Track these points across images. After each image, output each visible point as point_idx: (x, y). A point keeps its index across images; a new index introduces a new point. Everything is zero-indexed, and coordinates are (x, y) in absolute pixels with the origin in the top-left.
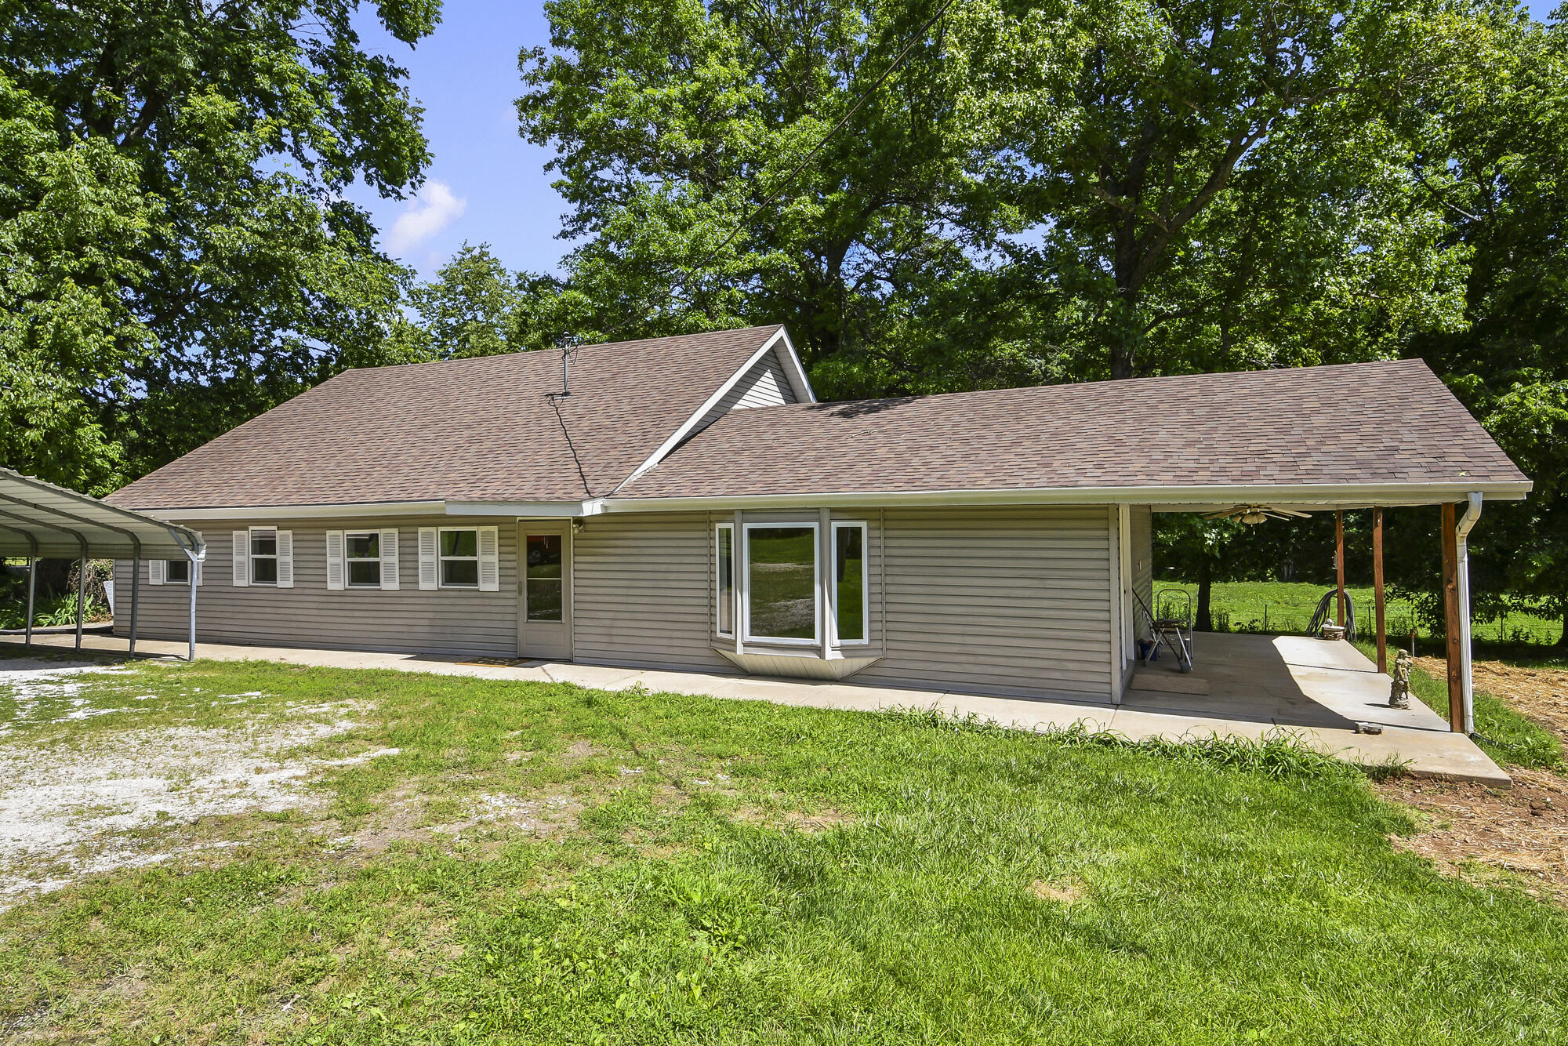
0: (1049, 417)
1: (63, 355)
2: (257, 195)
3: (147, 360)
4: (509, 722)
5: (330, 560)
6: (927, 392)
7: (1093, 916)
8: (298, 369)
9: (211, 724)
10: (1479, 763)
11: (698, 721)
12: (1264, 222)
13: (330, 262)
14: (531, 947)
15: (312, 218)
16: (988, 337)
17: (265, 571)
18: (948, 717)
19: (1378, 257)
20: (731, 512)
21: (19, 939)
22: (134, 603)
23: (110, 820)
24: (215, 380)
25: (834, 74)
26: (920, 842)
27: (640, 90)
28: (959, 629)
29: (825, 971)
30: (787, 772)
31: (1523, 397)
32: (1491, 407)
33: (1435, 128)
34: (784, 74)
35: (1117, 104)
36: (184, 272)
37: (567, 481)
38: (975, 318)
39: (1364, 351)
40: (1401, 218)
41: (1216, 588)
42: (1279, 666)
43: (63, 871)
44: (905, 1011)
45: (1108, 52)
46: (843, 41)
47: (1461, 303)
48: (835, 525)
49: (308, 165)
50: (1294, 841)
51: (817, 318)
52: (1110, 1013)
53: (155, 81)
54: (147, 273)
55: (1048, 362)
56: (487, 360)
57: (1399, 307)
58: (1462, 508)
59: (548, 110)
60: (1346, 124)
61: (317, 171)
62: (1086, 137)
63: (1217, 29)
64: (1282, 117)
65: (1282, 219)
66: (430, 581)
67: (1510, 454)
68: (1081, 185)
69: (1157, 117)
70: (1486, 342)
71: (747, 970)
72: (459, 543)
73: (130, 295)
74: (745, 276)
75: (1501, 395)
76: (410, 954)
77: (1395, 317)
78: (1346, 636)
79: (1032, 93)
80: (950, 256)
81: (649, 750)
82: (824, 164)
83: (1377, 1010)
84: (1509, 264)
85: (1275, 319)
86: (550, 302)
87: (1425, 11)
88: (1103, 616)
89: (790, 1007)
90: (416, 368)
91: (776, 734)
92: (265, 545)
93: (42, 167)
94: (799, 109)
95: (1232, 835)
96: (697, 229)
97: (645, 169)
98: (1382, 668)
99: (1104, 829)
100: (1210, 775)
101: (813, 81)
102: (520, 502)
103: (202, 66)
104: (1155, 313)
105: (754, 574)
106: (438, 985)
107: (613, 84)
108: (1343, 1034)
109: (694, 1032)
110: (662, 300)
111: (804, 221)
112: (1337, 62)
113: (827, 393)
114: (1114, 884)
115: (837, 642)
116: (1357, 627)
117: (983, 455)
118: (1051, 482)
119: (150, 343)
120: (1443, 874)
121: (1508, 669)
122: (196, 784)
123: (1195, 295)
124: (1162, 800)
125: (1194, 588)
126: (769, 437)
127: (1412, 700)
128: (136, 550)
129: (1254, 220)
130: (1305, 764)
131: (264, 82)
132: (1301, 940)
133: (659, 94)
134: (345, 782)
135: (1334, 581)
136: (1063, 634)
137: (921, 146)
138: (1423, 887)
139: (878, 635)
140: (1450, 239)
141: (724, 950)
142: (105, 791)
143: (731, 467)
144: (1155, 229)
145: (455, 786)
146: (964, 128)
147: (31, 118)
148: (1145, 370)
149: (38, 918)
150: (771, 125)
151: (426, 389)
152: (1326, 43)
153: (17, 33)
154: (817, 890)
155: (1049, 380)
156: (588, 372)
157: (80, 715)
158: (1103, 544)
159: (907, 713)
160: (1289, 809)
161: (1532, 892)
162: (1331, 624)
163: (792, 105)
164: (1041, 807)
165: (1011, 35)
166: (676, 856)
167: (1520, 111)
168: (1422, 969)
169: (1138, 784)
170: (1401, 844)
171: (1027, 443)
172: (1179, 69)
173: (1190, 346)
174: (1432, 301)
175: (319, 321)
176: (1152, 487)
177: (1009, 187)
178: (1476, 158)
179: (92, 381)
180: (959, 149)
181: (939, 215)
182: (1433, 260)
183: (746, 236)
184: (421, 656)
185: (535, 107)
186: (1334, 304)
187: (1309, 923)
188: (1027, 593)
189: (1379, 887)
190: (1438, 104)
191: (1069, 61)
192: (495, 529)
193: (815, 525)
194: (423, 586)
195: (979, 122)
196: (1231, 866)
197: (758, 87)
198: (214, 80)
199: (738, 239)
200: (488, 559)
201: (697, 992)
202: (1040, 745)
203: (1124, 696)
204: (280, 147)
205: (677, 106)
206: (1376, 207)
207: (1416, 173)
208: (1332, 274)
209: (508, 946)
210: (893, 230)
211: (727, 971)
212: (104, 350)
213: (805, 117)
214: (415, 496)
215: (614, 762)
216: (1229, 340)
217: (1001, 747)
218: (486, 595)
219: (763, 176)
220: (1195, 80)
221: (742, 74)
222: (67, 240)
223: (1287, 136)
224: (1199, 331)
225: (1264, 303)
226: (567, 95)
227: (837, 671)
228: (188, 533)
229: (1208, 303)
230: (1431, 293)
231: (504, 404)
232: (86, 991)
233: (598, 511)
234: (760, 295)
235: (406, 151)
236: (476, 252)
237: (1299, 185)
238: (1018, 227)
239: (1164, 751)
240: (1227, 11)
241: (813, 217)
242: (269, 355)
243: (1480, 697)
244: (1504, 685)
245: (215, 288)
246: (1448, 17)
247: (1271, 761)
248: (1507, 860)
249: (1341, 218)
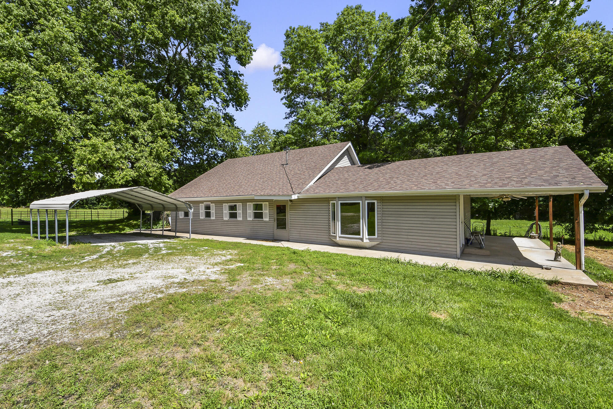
0: (436, 167)
1: (158, 158)
2: (205, 112)
3: (178, 158)
4: (272, 258)
5: (224, 212)
6: (395, 160)
7: (451, 323)
8: (215, 159)
9: (196, 255)
10: (586, 280)
11: (325, 259)
12: (510, 102)
13: (223, 130)
14: (281, 320)
15: (219, 118)
16: (415, 143)
17: (208, 215)
18: (402, 260)
19: (551, 112)
20: (335, 198)
21: (153, 309)
22: (176, 223)
23: (173, 280)
24: (195, 163)
25: (366, 65)
26: (394, 298)
27: (308, 74)
28: (406, 234)
29: (366, 334)
30: (353, 275)
31: (604, 157)
32: (592, 161)
33: (571, 68)
34: (351, 66)
35: (459, 67)
36: (187, 134)
37: (287, 189)
38: (411, 137)
39: (546, 143)
40: (559, 99)
41: (493, 222)
42: (515, 247)
43: (162, 292)
44: (391, 347)
45: (455, 51)
46: (369, 55)
47: (581, 127)
48: (367, 202)
49: (217, 103)
50: (519, 303)
51: (361, 139)
52: (457, 353)
53: (179, 83)
54: (178, 135)
55: (435, 150)
56: (265, 155)
57: (558, 128)
58: (581, 195)
59: (281, 82)
60: (539, 69)
61: (220, 104)
62: (448, 78)
63: (493, 41)
64: (516, 68)
65: (516, 101)
66: (250, 218)
67: (599, 177)
68: (446, 94)
69: (473, 71)
70: (590, 139)
71: (343, 331)
72: (258, 207)
73: (174, 141)
74: (339, 127)
75: (596, 157)
76: (249, 320)
77: (557, 132)
78: (538, 238)
79: (430, 65)
80: (403, 118)
81: (312, 267)
82: (363, 93)
83: (548, 357)
84: (598, 113)
85: (514, 134)
86: (282, 138)
87: (567, 30)
88: (454, 230)
89: (356, 343)
90: (246, 158)
91: (349, 264)
92: (208, 208)
93: (153, 108)
94: (355, 76)
95: (498, 301)
96: (324, 114)
97: (309, 98)
98: (551, 248)
99: (454, 297)
100: (491, 281)
101: (359, 68)
102: (274, 195)
103: (191, 78)
104: (472, 133)
105: (342, 216)
106: (257, 329)
107: (300, 73)
108: (536, 364)
109: (328, 348)
110: (314, 136)
111: (356, 110)
112: (535, 49)
113: (364, 162)
114: (458, 314)
115: (367, 237)
116: (542, 234)
117: (414, 180)
118: (437, 188)
119: (179, 153)
120: (572, 316)
121: (597, 249)
122: (193, 271)
123: (486, 127)
124: (474, 289)
125: (485, 222)
126: (346, 175)
127: (562, 259)
128: (176, 209)
129: (506, 102)
130: (524, 279)
131: (206, 81)
132: (521, 334)
133: (313, 75)
134: (230, 272)
135: (535, 220)
136: (440, 236)
137: (394, 84)
138: (565, 319)
139: (380, 235)
140: (577, 105)
141: (336, 325)
142: (171, 272)
143: (335, 184)
144: (472, 106)
145: (258, 275)
146: (408, 78)
147: (150, 95)
148: (468, 152)
149: (157, 304)
150: (347, 82)
151: (249, 164)
152: (531, 43)
153: (146, 73)
154: (363, 310)
155: (435, 156)
156: (293, 158)
157: (164, 252)
158: (454, 207)
159: (389, 259)
160: (518, 293)
161: (605, 323)
162: (534, 233)
163: (353, 75)
164: (433, 289)
165: (423, 48)
166: (321, 298)
167: (602, 61)
168: (564, 346)
169: (466, 283)
170: (557, 306)
171: (428, 176)
172: (480, 55)
173: (484, 143)
174: (570, 126)
175: (220, 146)
176: (472, 189)
177: (423, 95)
178: (586, 78)
179: (165, 164)
180: (406, 85)
181: (399, 106)
182: (571, 113)
183: (339, 116)
184: (248, 238)
185: (278, 82)
186: (535, 128)
187: (525, 329)
188: (429, 223)
189: (549, 319)
190: (572, 61)
191: (443, 55)
192: (267, 203)
193: (361, 202)
194: (248, 219)
195: (413, 76)
196: (498, 310)
197: (343, 71)
198: (194, 81)
199: (337, 116)
200: (266, 211)
201: (328, 337)
202: (433, 270)
203: (461, 255)
204: (210, 98)
205: (319, 78)
206: (550, 96)
207: (564, 84)
208: (534, 118)
209: (275, 320)
210: (384, 111)
211: (337, 332)
212: (168, 156)
213: (357, 79)
214: (246, 194)
215: (302, 270)
216: (498, 141)
217: (420, 270)
218: (266, 222)
219: (344, 97)
220: (485, 58)
221: (338, 67)
222: (159, 127)
223: (518, 74)
224: (487, 139)
225: (510, 129)
226: (287, 77)
227: (367, 245)
228: (189, 204)
229: (490, 129)
230: (570, 123)
231: (269, 167)
232: (169, 324)
233: (296, 198)
234: (343, 133)
235: (243, 97)
236: (262, 125)
237: (522, 90)
238: (425, 108)
239: (475, 273)
240: (496, 35)
241: (360, 109)
242: (208, 156)
243: (587, 258)
244: (595, 254)
245: (195, 138)
246: (575, 31)
247: (512, 277)
248: (596, 312)
249: (537, 100)
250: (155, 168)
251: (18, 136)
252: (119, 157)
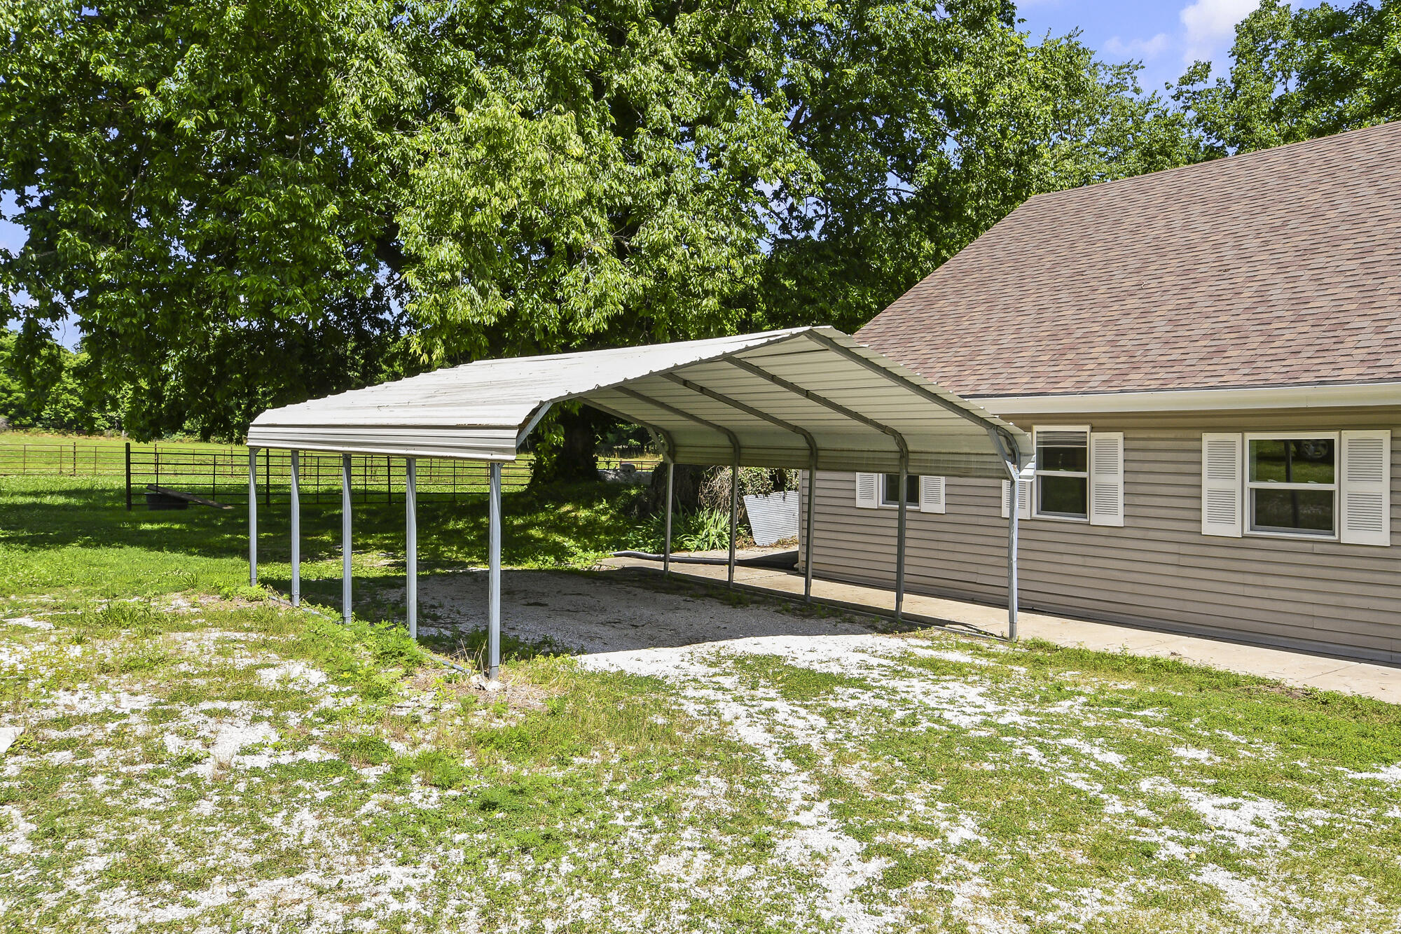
5: (1210, 484)
17: (1065, 497)
92: (1066, 456)
128: (903, 460)
228: (1012, 435)
250: (727, 251)
251: (186, 104)
252: (580, 195)
